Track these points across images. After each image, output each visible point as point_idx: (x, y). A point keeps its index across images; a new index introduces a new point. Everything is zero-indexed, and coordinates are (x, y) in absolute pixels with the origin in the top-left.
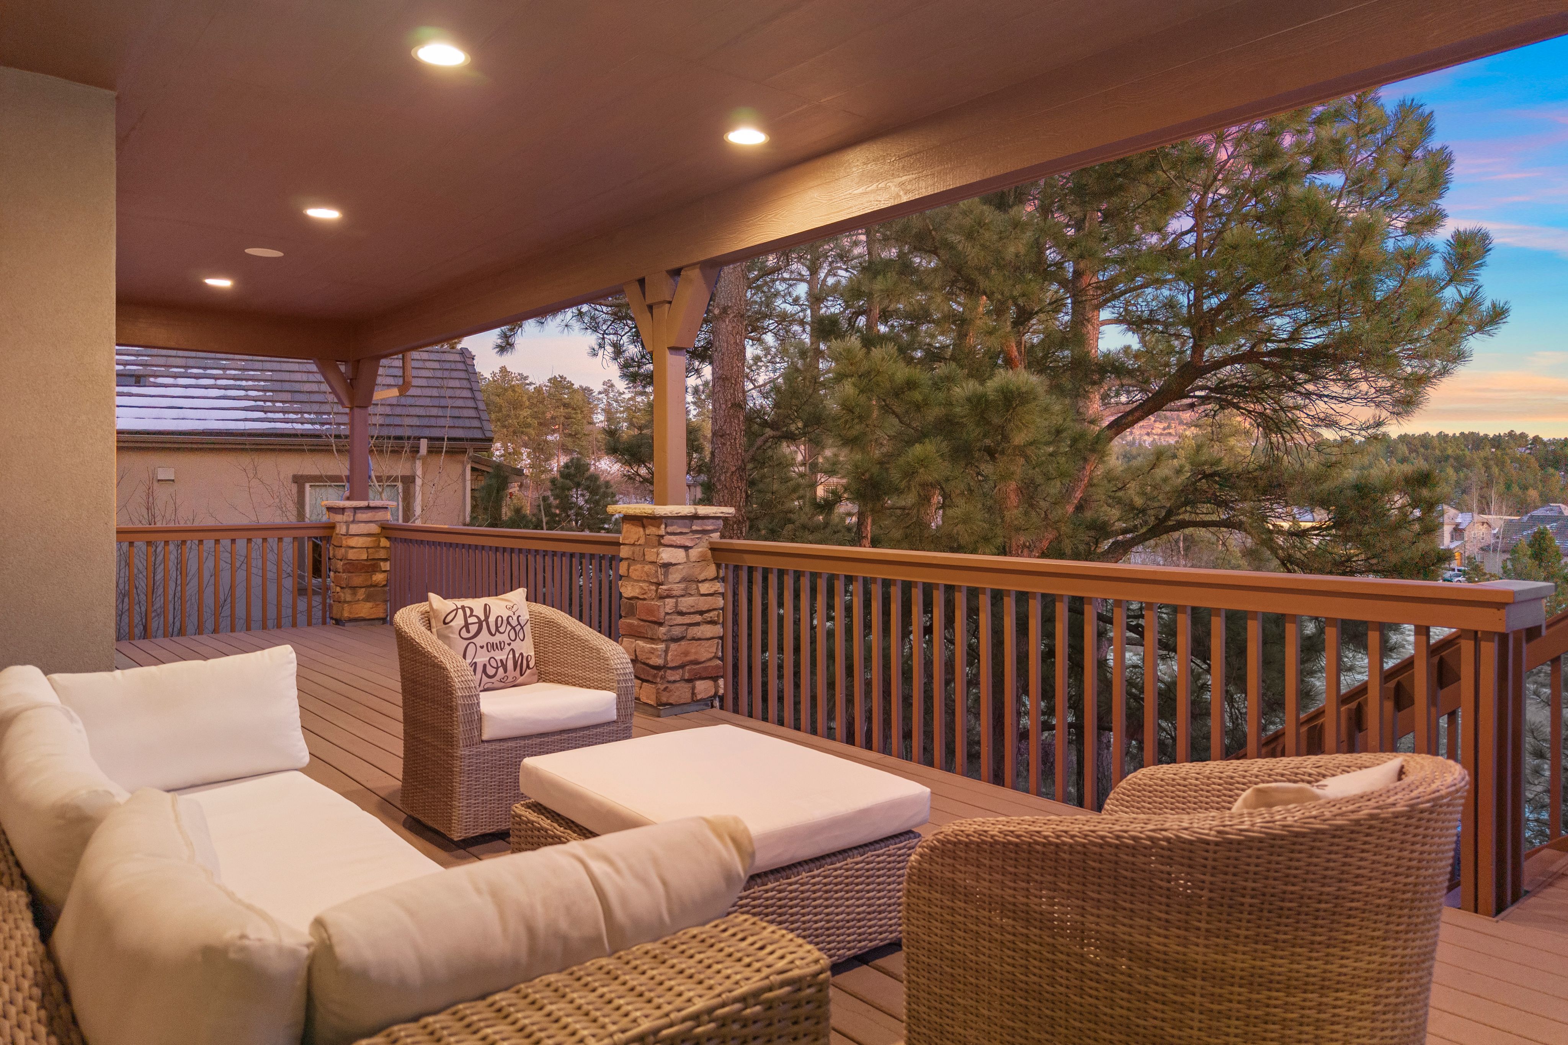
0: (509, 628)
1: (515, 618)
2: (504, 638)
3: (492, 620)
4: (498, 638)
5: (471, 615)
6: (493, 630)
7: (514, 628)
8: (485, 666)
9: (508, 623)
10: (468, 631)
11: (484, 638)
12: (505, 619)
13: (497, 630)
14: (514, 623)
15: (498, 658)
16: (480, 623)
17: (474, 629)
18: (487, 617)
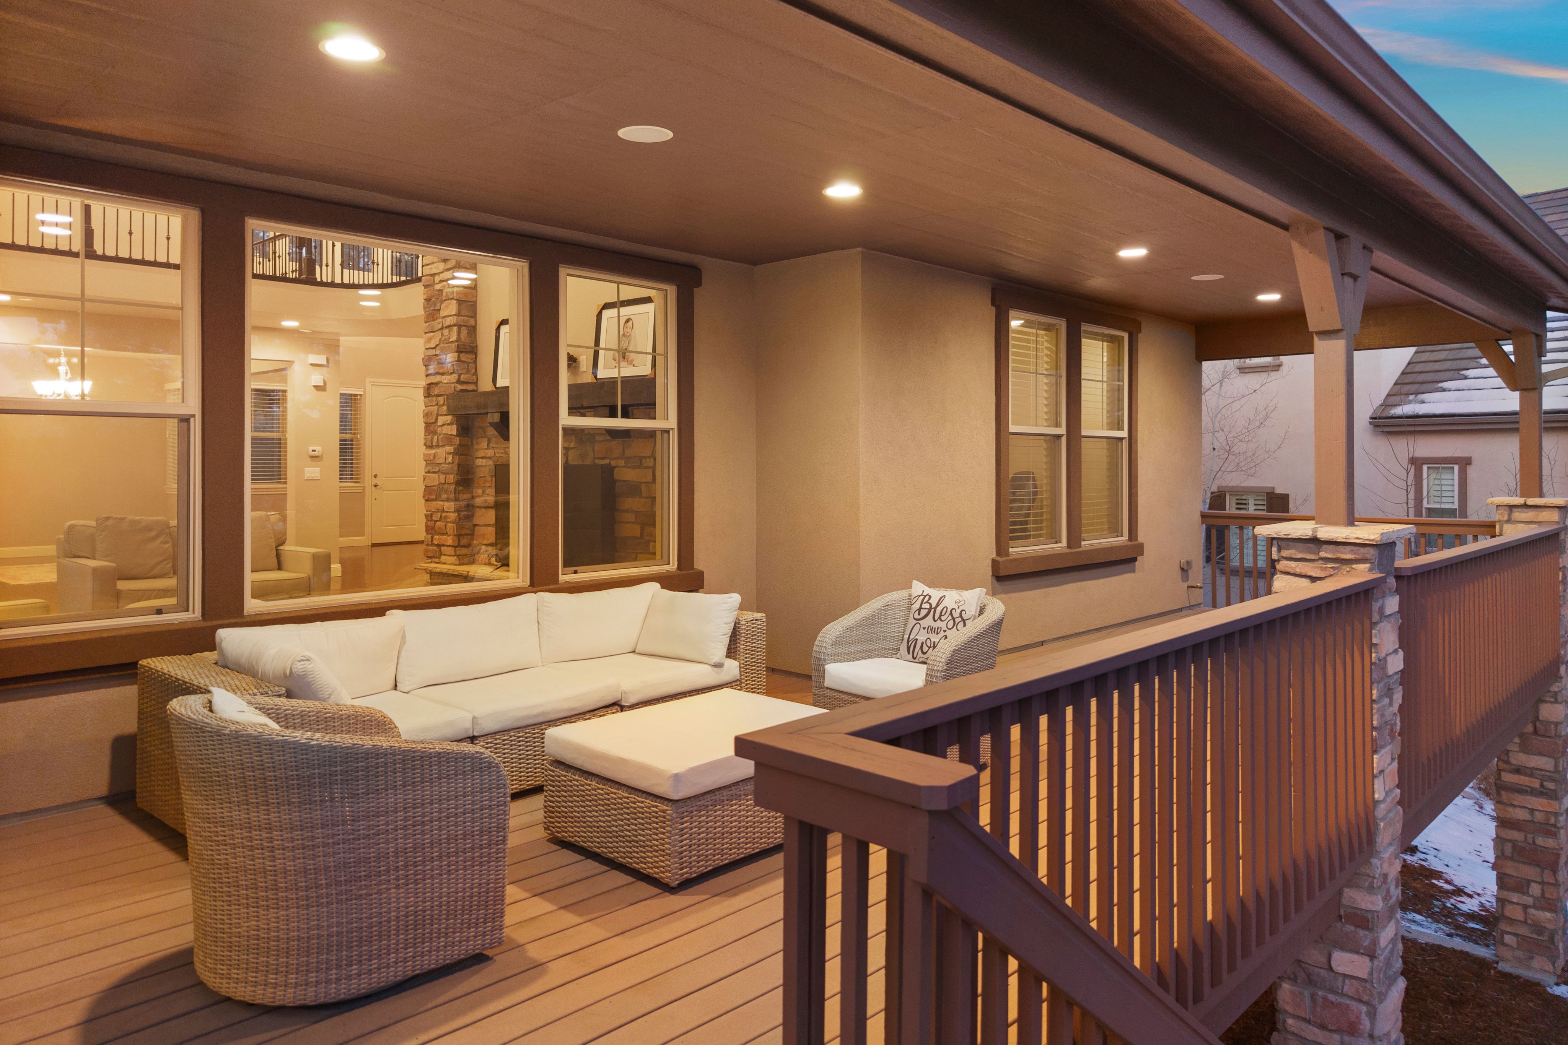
0: (950, 618)
1: (958, 611)
2: (943, 625)
3: (939, 609)
4: (939, 624)
5: (927, 602)
6: (937, 617)
7: (954, 619)
8: (923, 643)
9: (951, 614)
10: (919, 614)
11: (928, 621)
12: (949, 610)
13: (940, 618)
14: (956, 614)
15: (933, 640)
16: (930, 610)
17: (923, 612)
18: (937, 605)
